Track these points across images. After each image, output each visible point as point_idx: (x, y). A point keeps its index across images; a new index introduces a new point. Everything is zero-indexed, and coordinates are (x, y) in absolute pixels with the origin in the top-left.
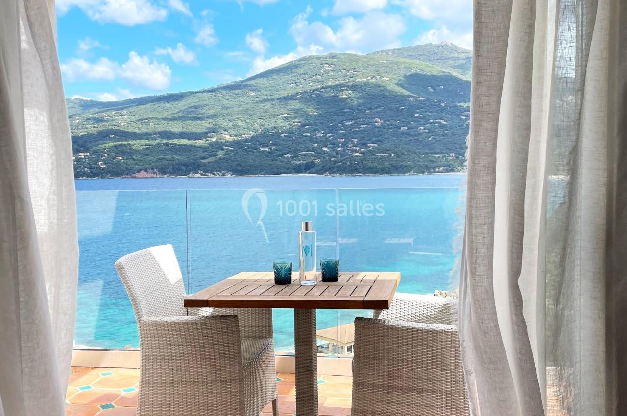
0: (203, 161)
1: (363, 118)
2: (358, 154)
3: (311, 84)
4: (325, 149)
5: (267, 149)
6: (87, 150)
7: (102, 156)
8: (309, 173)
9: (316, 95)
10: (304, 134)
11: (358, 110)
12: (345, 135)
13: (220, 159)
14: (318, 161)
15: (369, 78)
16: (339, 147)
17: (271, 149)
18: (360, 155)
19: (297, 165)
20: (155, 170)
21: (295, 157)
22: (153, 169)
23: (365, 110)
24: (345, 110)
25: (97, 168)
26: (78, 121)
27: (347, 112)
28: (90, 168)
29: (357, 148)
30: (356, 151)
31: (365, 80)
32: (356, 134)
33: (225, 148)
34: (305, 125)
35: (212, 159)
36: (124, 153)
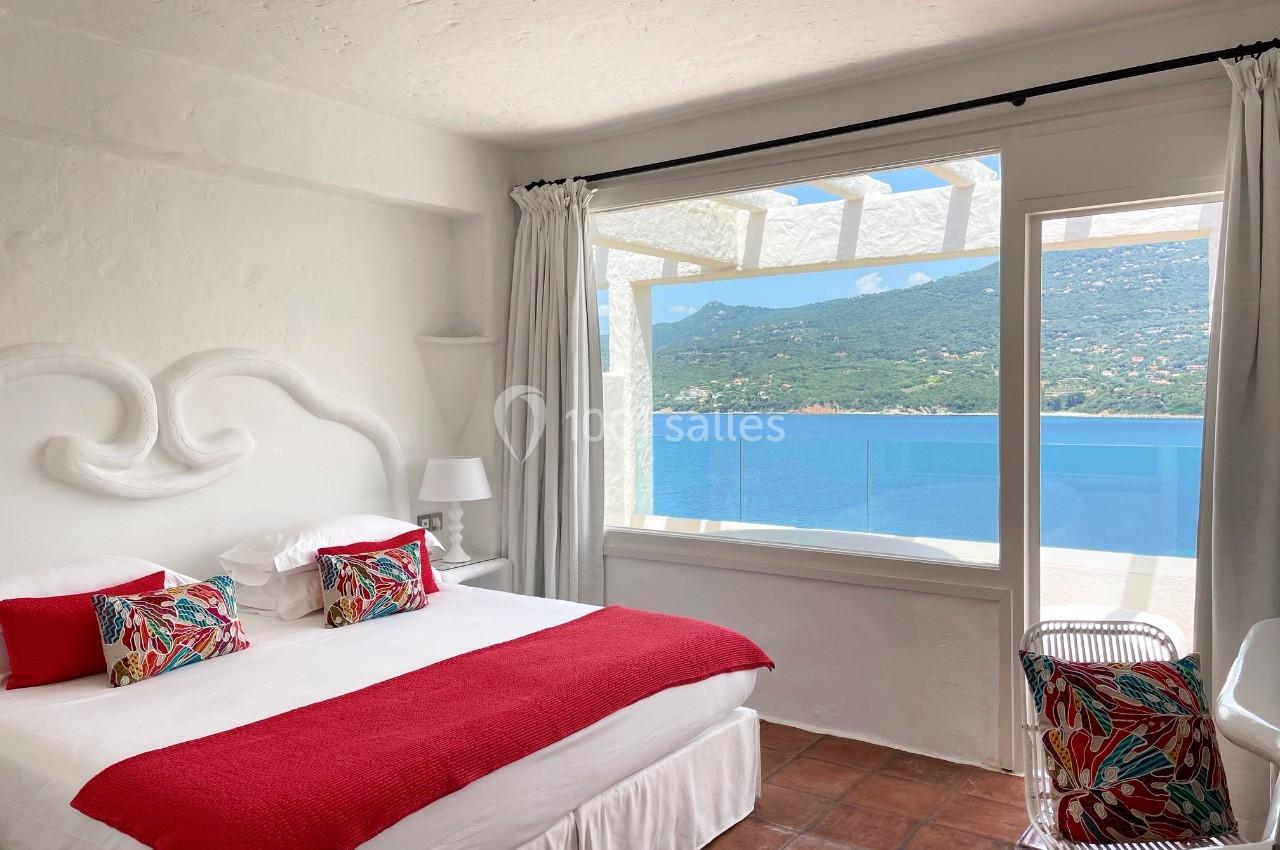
0: (903, 390)
1: (1181, 322)
2: (1163, 382)
3: (1090, 271)
4: (1105, 373)
6: (747, 374)
7: (764, 383)
8: (1075, 411)
9: (1097, 288)
10: (1072, 350)
11: (1173, 309)
12: (1145, 351)
13: (931, 388)
14: (1090, 393)
15: (1197, 257)
16: (1132, 371)
18: (1169, 383)
19: (1052, 398)
20: (835, 404)
21: (1052, 385)
22: (831, 402)
23: (1186, 310)
24: (1149, 311)
25: (757, 399)
26: (738, 336)
27: (1151, 314)
28: (749, 399)
29: (1166, 373)
30: (1163, 377)
31: (1188, 260)
32: (1166, 349)
33: (940, 371)
34: (1074, 336)
35: (917, 388)
36: (793, 379)
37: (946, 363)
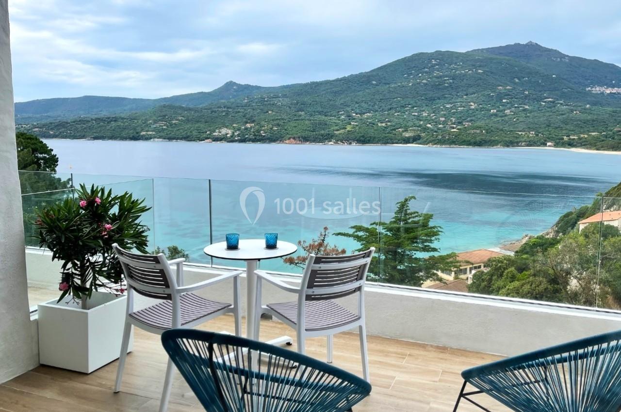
0: (335, 132)
1: (461, 102)
2: (455, 130)
3: (420, 75)
4: (429, 126)
5: (384, 125)
6: (253, 122)
7: (263, 127)
8: (416, 144)
9: (424, 83)
10: (413, 114)
11: (457, 95)
12: (445, 115)
13: (349, 131)
14: (423, 135)
15: (467, 71)
16: (440, 125)
17: (386, 124)
18: (457, 131)
19: (406, 137)
20: (301, 138)
21: (405, 131)
22: (299, 138)
23: (463, 96)
24: (447, 96)
25: (259, 136)
26: (246, 101)
27: (447, 97)
28: (255, 135)
29: (455, 126)
30: (453, 128)
31: (463, 72)
32: (454, 114)
33: (352, 123)
34: (413, 107)
35: (342, 131)
36: (278, 125)
37: (354, 119)
